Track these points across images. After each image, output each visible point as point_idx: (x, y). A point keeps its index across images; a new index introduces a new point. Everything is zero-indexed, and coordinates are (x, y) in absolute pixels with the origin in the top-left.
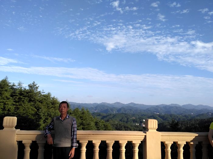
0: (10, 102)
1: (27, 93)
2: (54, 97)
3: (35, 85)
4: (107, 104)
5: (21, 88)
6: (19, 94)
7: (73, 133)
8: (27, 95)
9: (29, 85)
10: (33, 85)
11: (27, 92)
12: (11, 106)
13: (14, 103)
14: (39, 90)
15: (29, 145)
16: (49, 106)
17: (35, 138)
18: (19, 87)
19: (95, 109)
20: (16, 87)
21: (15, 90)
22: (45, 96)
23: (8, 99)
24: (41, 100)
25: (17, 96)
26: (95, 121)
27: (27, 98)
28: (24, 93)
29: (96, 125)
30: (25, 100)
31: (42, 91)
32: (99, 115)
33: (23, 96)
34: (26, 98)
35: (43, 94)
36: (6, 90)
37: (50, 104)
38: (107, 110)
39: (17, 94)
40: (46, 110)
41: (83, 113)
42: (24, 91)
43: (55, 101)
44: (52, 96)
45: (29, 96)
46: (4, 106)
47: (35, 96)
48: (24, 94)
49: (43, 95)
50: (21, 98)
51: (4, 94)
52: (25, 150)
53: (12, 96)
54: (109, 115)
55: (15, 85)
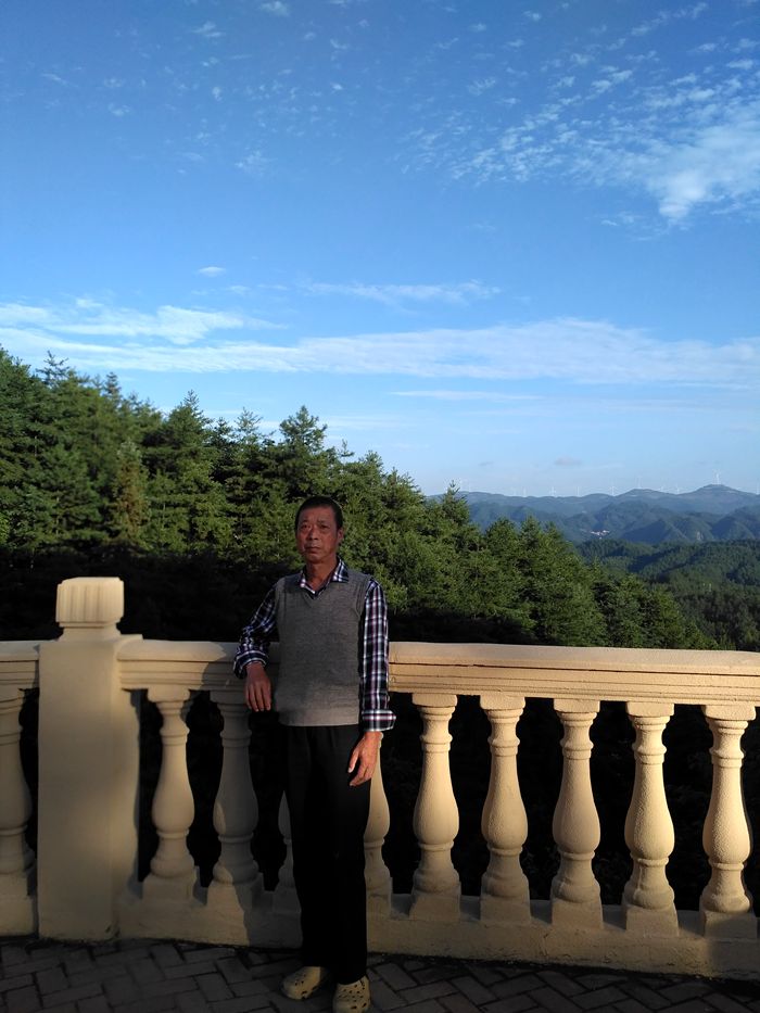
0: (214, 503)
1: (280, 460)
2: (394, 473)
3: (311, 425)
4: (656, 497)
5: (255, 439)
6: (246, 465)
7: (369, 659)
8: (281, 468)
9: (283, 425)
10: (300, 422)
11: (281, 456)
12: (217, 521)
13: (231, 507)
14: (326, 444)
15: (178, 712)
16: (374, 512)
17: (200, 677)
18: (243, 434)
19: (596, 521)
20: (233, 436)
21: (229, 450)
22: (355, 472)
23: (205, 489)
24: (337, 491)
25: (239, 474)
26: (592, 579)
27: (280, 481)
28: (266, 461)
29: (597, 599)
30: (273, 493)
31: (339, 449)
32: (619, 552)
33: (265, 476)
34: (278, 483)
35: (344, 461)
36: (194, 454)
37: (380, 503)
38: (660, 525)
39: (240, 468)
40: (364, 531)
41: (532, 544)
42: (266, 453)
43: (401, 489)
44: (386, 470)
45: (289, 472)
46: (190, 521)
47: (311, 471)
48: (266, 466)
49: (349, 465)
50: (255, 482)
51: (185, 470)
52: (164, 732)
53: (219, 476)
54: (666, 553)
55: (228, 430)
